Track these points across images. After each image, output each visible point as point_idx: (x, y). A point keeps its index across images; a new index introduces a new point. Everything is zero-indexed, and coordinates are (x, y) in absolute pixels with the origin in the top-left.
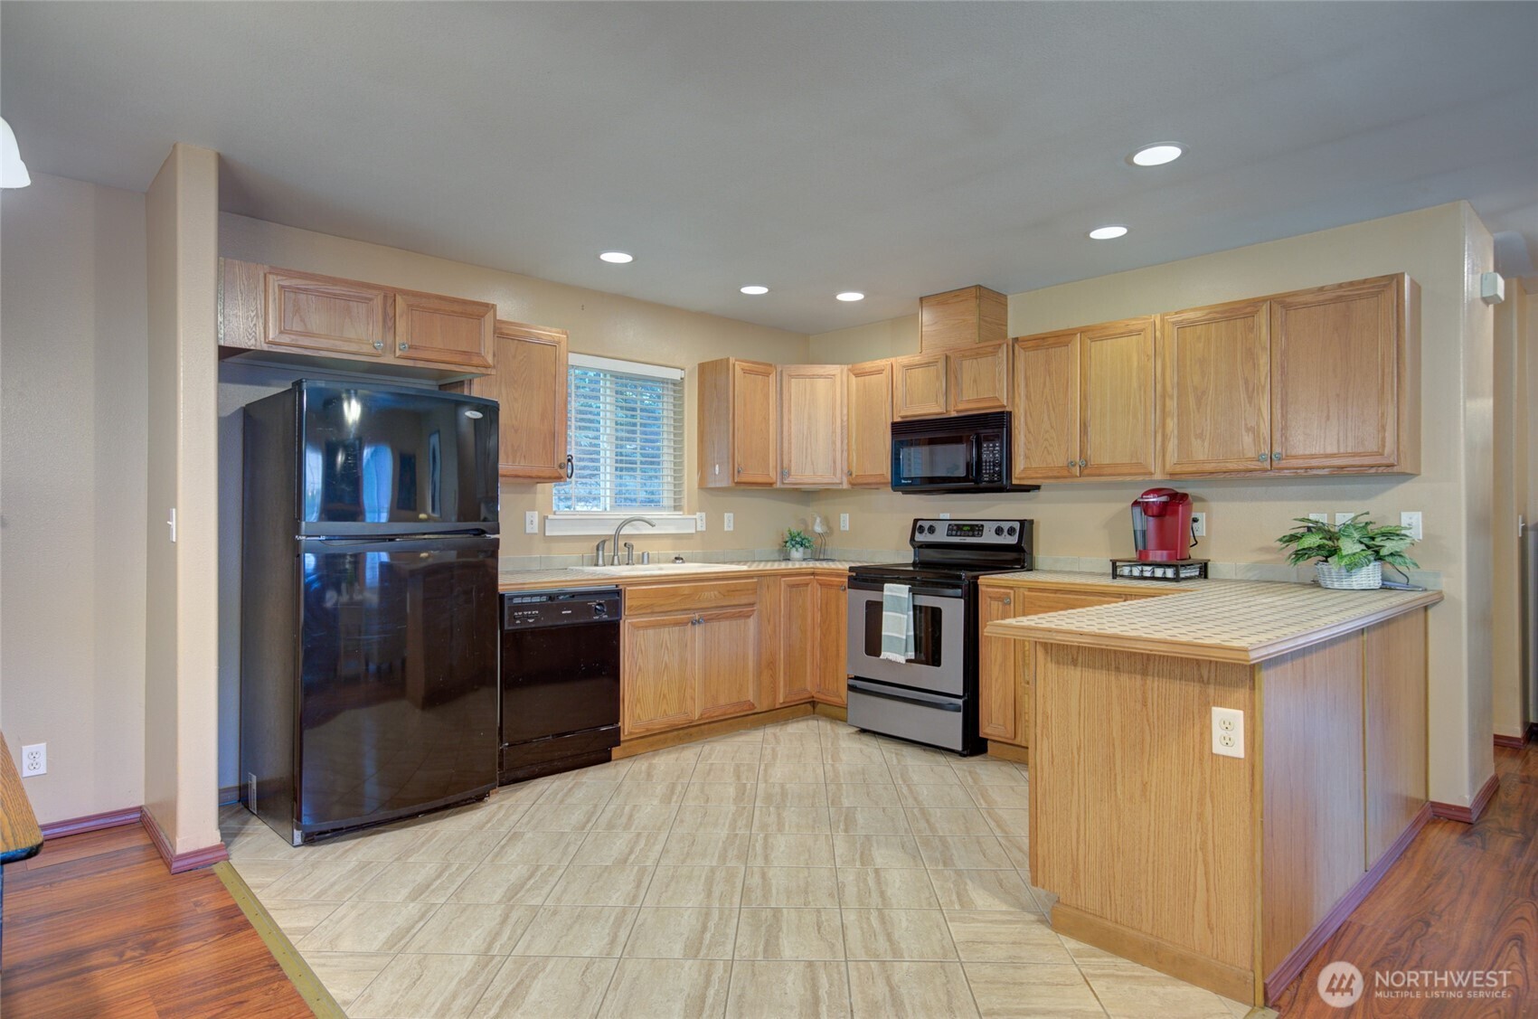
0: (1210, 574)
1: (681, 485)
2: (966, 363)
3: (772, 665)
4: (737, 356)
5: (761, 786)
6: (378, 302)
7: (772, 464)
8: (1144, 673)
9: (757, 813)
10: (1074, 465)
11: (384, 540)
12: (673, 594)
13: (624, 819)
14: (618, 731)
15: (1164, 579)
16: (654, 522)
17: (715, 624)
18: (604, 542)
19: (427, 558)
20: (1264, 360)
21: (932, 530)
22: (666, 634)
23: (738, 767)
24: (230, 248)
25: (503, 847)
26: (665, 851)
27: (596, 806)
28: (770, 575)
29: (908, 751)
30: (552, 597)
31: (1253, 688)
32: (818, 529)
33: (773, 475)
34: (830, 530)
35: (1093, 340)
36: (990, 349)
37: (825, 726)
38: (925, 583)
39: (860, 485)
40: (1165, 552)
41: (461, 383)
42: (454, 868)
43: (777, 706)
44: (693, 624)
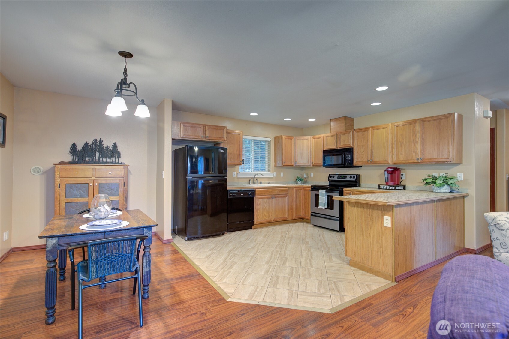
0: (406, 188)
1: (270, 166)
2: (342, 136)
3: (292, 209)
4: (283, 134)
5: (287, 235)
6: (202, 128)
7: (292, 160)
8: (370, 208)
9: (285, 241)
10: (369, 161)
11: (203, 178)
12: (267, 191)
13: (254, 240)
14: (254, 222)
15: (392, 189)
16: (263, 174)
17: (278, 198)
18: (251, 179)
19: (211, 182)
20: (418, 135)
21: (333, 177)
22: (265, 200)
23: (282, 231)
24: (175, 118)
25: (228, 243)
26: (263, 246)
27: (248, 237)
28: (292, 187)
29: (325, 230)
30: (239, 191)
31: (392, 212)
32: (305, 176)
33: (293, 163)
34: (308, 177)
35: (374, 130)
36: (348, 132)
37: (305, 224)
38: (330, 190)
39: (315, 166)
40: (393, 183)
41: (219, 144)
42: (218, 246)
43: (293, 219)
44: (272, 198)
